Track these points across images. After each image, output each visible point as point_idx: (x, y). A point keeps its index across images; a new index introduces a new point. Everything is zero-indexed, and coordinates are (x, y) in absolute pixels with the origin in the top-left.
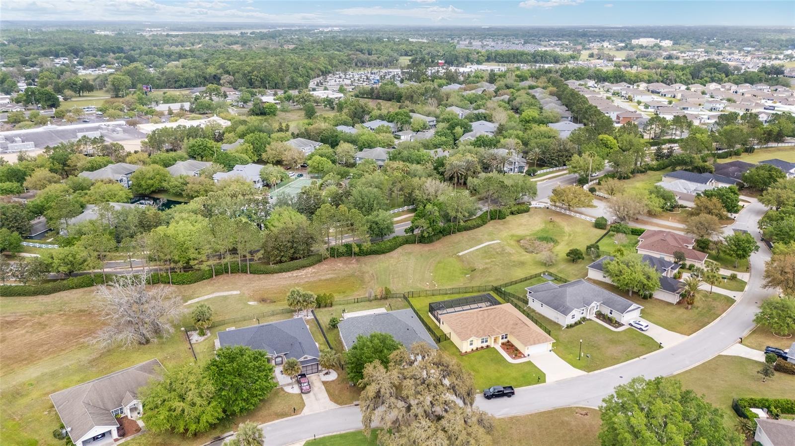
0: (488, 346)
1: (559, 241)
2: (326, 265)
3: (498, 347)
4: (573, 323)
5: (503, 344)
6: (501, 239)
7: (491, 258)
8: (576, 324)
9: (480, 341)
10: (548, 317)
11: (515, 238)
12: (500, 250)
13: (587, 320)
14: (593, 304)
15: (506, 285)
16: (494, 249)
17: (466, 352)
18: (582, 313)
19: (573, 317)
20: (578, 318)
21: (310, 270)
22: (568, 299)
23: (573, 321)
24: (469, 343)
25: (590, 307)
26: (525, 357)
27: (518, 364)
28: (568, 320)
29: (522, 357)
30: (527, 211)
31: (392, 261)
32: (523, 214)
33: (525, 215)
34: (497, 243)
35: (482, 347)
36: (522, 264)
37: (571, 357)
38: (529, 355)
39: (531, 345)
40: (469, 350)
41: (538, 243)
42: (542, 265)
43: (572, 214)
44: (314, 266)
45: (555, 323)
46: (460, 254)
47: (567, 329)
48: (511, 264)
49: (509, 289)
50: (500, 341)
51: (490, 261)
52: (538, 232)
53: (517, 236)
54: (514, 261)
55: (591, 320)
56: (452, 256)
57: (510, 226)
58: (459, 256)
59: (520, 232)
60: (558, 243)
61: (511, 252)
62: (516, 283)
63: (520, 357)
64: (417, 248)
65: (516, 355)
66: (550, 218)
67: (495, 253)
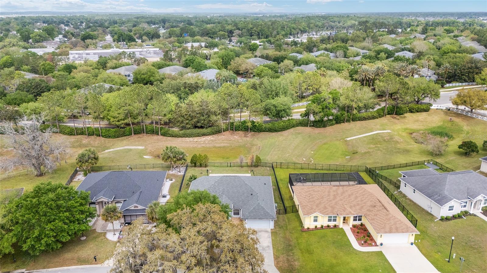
0: (335, 226)
1: (454, 136)
2: (224, 135)
3: (347, 229)
4: (451, 215)
5: (354, 226)
6: (393, 130)
7: (377, 144)
8: (454, 217)
9: (327, 219)
10: (419, 204)
11: (407, 131)
12: (388, 138)
13: (470, 214)
14: (480, 197)
15: (382, 168)
16: (382, 137)
17: (308, 228)
18: (465, 206)
19: (451, 208)
20: (457, 210)
21: (209, 138)
22: (447, 187)
23: (450, 214)
24: (312, 219)
25: (475, 200)
26: (376, 245)
27: (364, 252)
28: (444, 211)
29: (372, 246)
30: (427, 110)
31: (281, 138)
32: (423, 113)
33: (424, 114)
34: (387, 132)
35: (328, 226)
36: (407, 152)
37: (437, 256)
38: (381, 244)
39: (386, 232)
40: (312, 227)
41: (431, 136)
42: (428, 155)
43: (474, 116)
44: (214, 135)
45: (427, 212)
46: (348, 139)
47: (440, 222)
48: (395, 151)
49: (384, 173)
50: (351, 222)
51: (374, 146)
52: (434, 128)
53: (411, 130)
54: (399, 149)
55: (475, 215)
56: (340, 141)
57: (406, 121)
58: (346, 141)
59: (415, 126)
60: (454, 138)
61: (399, 141)
62: (394, 167)
63: (370, 245)
64: (308, 130)
65: (365, 242)
66: (450, 118)
67: (382, 140)
